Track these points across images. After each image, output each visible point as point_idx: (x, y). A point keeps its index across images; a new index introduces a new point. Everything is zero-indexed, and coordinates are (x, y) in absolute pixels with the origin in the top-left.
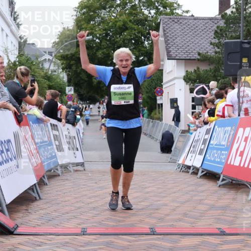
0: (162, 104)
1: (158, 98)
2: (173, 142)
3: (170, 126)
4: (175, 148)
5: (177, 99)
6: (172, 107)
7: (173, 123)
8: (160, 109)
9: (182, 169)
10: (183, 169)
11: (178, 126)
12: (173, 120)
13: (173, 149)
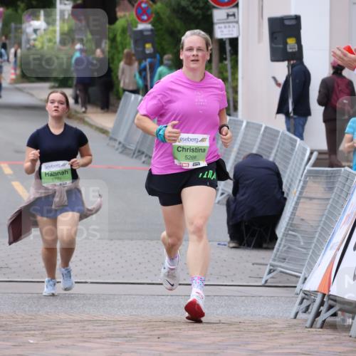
0: (234, 42)
1: (219, 14)
2: (281, 203)
3: (270, 134)
4: (292, 226)
5: (298, 18)
6: (278, 54)
7: (280, 123)
8: (228, 63)
9: (318, 314)
10: (325, 315)
11: (301, 137)
12: (282, 108)
13: (280, 230)
